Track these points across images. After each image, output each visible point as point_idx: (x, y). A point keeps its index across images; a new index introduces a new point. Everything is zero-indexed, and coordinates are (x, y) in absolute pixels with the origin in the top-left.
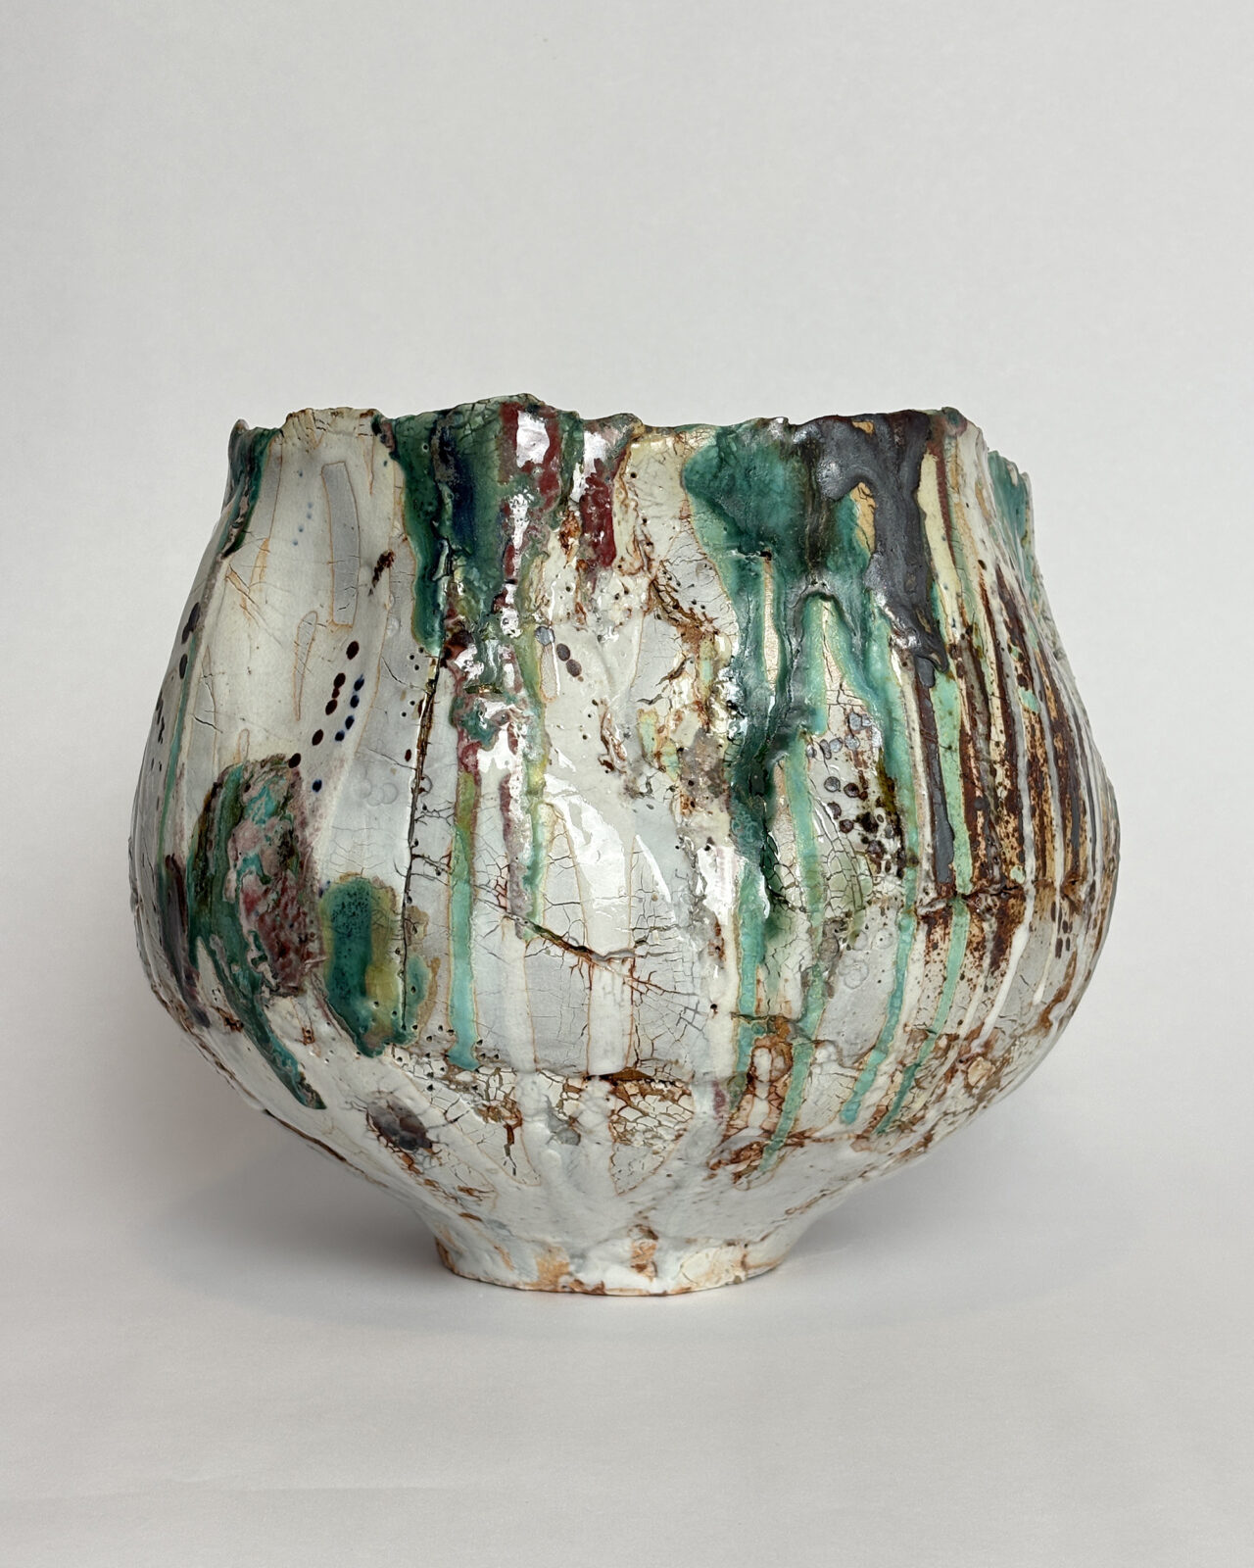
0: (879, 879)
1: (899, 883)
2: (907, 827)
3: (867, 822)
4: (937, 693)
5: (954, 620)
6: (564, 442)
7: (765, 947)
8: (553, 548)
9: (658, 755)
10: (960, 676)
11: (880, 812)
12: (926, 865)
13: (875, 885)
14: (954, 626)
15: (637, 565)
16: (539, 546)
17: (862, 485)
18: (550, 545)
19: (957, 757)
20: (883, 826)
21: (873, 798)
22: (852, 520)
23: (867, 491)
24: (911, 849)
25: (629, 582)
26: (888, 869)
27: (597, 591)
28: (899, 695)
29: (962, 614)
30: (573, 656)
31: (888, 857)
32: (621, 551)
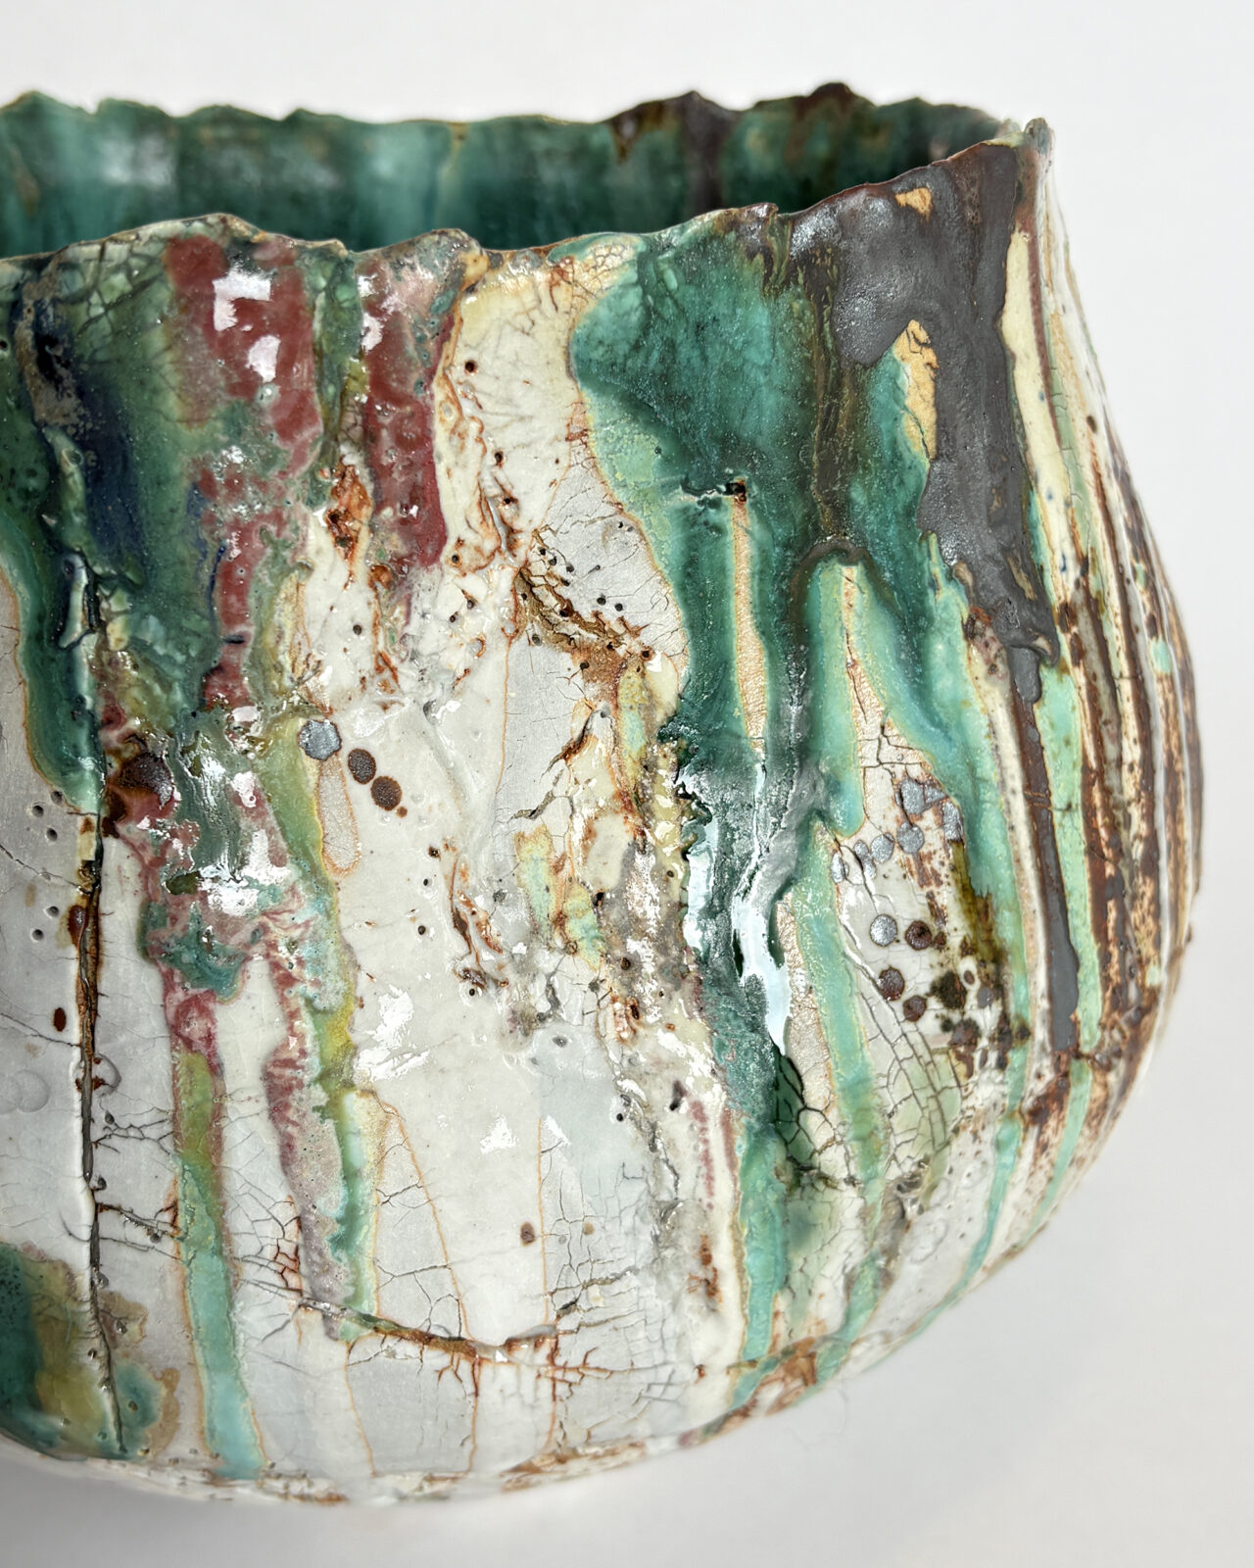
0: (971, 1086)
1: (1000, 1078)
2: (1013, 976)
3: (949, 990)
4: (1045, 709)
5: (1064, 557)
6: (318, 316)
7: (787, 1264)
8: (319, 552)
9: (560, 920)
10: (1076, 664)
11: (968, 965)
12: (1041, 1033)
13: (965, 1098)
14: (1064, 569)
15: (489, 545)
16: (287, 554)
17: (914, 326)
18: (311, 548)
19: (1078, 820)
20: (973, 990)
21: (955, 941)
22: (897, 401)
23: (923, 336)
24: (1018, 1017)
25: (475, 585)
26: (984, 1060)
27: (415, 617)
28: (985, 730)
29: (1074, 540)
30: (383, 770)
31: (983, 1042)
32: (455, 527)
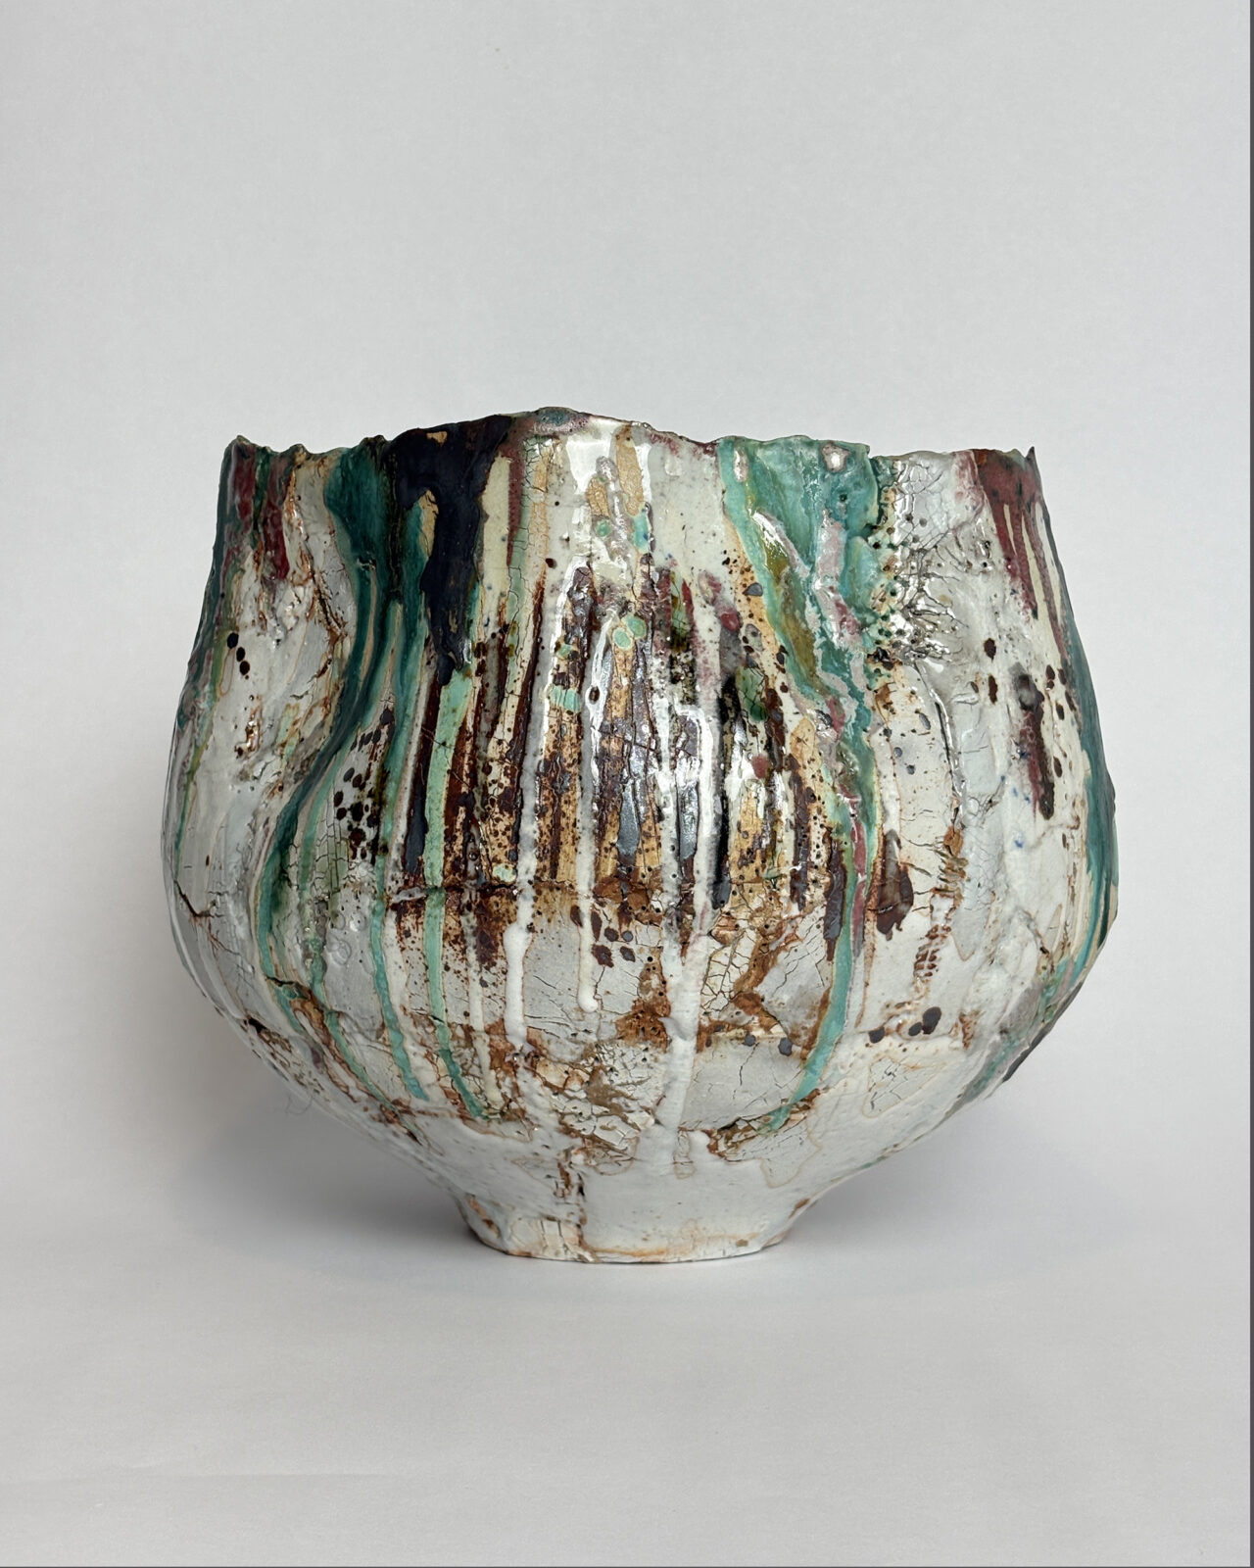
0: (353, 865)
1: (371, 869)
2: (385, 818)
3: (357, 810)
4: (448, 691)
5: (489, 620)
6: (257, 474)
7: (271, 917)
8: (248, 565)
9: (283, 745)
10: (477, 675)
11: (368, 802)
12: (395, 855)
13: (350, 869)
14: (486, 625)
15: (304, 577)
16: (238, 564)
17: (429, 493)
18: (246, 563)
19: (450, 753)
20: (367, 815)
21: (368, 788)
22: (419, 527)
23: (433, 498)
24: (384, 839)
25: (300, 590)
26: (363, 856)
27: (277, 600)
28: (416, 692)
29: (499, 614)
30: (247, 658)
31: (363, 844)
32: (292, 566)
